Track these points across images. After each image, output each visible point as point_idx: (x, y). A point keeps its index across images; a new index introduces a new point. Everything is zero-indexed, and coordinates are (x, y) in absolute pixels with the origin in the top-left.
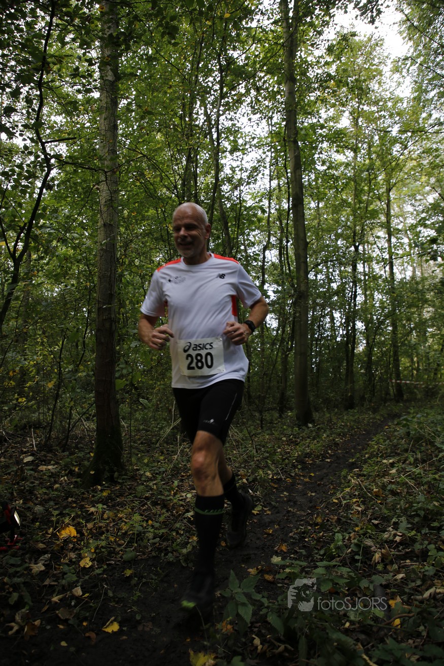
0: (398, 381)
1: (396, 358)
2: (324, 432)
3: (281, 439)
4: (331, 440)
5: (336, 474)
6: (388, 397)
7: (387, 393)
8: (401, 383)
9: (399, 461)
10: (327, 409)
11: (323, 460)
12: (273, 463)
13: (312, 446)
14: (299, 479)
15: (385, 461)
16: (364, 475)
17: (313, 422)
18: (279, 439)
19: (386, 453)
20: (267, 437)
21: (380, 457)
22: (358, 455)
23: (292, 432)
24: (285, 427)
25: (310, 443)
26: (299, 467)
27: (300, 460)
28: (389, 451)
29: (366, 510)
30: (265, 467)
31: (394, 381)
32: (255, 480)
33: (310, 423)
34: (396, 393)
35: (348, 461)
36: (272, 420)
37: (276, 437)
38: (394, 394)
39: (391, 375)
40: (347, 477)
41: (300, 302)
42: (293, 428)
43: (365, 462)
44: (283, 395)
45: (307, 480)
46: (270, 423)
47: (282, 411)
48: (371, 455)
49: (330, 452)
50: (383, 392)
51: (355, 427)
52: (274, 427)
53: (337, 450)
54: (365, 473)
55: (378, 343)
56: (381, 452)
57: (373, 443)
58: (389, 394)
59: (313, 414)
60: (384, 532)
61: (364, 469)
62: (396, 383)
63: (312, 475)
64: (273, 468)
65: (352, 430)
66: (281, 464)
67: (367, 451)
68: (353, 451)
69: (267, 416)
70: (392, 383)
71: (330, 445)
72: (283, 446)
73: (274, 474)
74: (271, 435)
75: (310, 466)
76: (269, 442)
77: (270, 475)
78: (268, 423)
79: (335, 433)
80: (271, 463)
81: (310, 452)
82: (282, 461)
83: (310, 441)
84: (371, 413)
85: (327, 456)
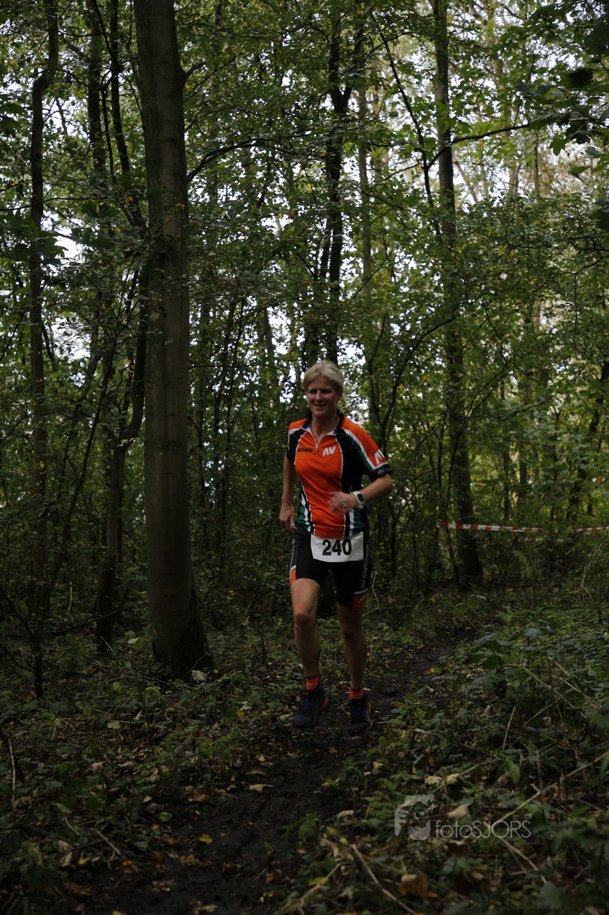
0: (465, 527)
1: (458, 453)
2: (243, 696)
3: (105, 727)
4: (265, 721)
5: (283, 832)
6: (436, 574)
7: (434, 565)
8: (474, 531)
9: (475, 778)
10: (253, 619)
11: (240, 789)
12: (77, 810)
13: (206, 744)
14: (166, 860)
15: (432, 780)
16: (371, 831)
17: (206, 663)
18: (96, 728)
19: (434, 754)
20: (58, 722)
21: (418, 766)
22: (350, 765)
23: (141, 699)
24: (116, 686)
25: (197, 734)
26: (164, 816)
27: (168, 795)
28: (444, 744)
30: (50, 828)
31: (453, 525)
33: (199, 668)
34: (459, 562)
35: (318, 785)
36: (73, 665)
37: (87, 723)
38: (456, 567)
39: (445, 507)
40: (317, 841)
41: (163, 277)
42: (142, 687)
43: (374, 786)
44: (109, 580)
45: (191, 859)
46: (68, 675)
47: (106, 632)
48: (391, 761)
49: (262, 759)
50: (422, 561)
51: (339, 674)
52: (83, 688)
53: (284, 753)
54: (374, 822)
55: (407, 410)
56: (419, 752)
57: (396, 721)
58: (440, 566)
59: (209, 636)
61: (369, 810)
62: (459, 529)
63: (206, 839)
64: (76, 829)
65: (329, 684)
66: (102, 814)
67: (378, 749)
68: (333, 750)
69: (57, 653)
70: (448, 531)
71: (263, 737)
72: (110, 751)
73: (82, 850)
74: (71, 714)
75: (199, 809)
76: (65, 741)
77: (64, 854)
78: (61, 675)
79: (278, 696)
80: (69, 812)
81: (200, 763)
82: (108, 803)
83: (200, 727)
84: (386, 627)
85: (254, 772)
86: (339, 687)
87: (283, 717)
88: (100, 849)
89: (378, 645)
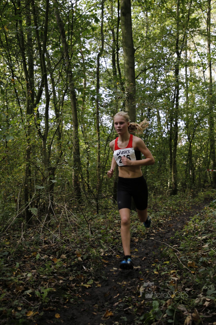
3: (114, 222)
9: (211, 237)
11: (148, 239)
12: (106, 242)
15: (199, 238)
16: (181, 250)
18: (112, 222)
19: (201, 231)
20: (102, 220)
21: (196, 234)
25: (137, 224)
28: (204, 229)
29: (181, 279)
30: (98, 246)
31: (211, 170)
32: (88, 258)
34: (213, 180)
36: (106, 206)
37: (109, 221)
46: (106, 209)
49: (154, 231)
51: (176, 210)
52: (109, 212)
56: (196, 230)
57: (191, 222)
58: (207, 181)
60: (195, 298)
61: (181, 245)
64: (105, 246)
65: (174, 213)
66: (112, 243)
67: (186, 230)
69: (102, 202)
71: (155, 226)
72: (115, 228)
73: (106, 252)
74: (106, 218)
75: (137, 243)
76: (103, 225)
77: (102, 252)
78: (103, 208)
79: (159, 215)
80: (104, 242)
81: (138, 232)
82: (113, 241)
83: (138, 222)
84: (191, 198)
85: (152, 235)
86: (176, 213)
87: (160, 221)
88: (111, 252)
89: (188, 202)
